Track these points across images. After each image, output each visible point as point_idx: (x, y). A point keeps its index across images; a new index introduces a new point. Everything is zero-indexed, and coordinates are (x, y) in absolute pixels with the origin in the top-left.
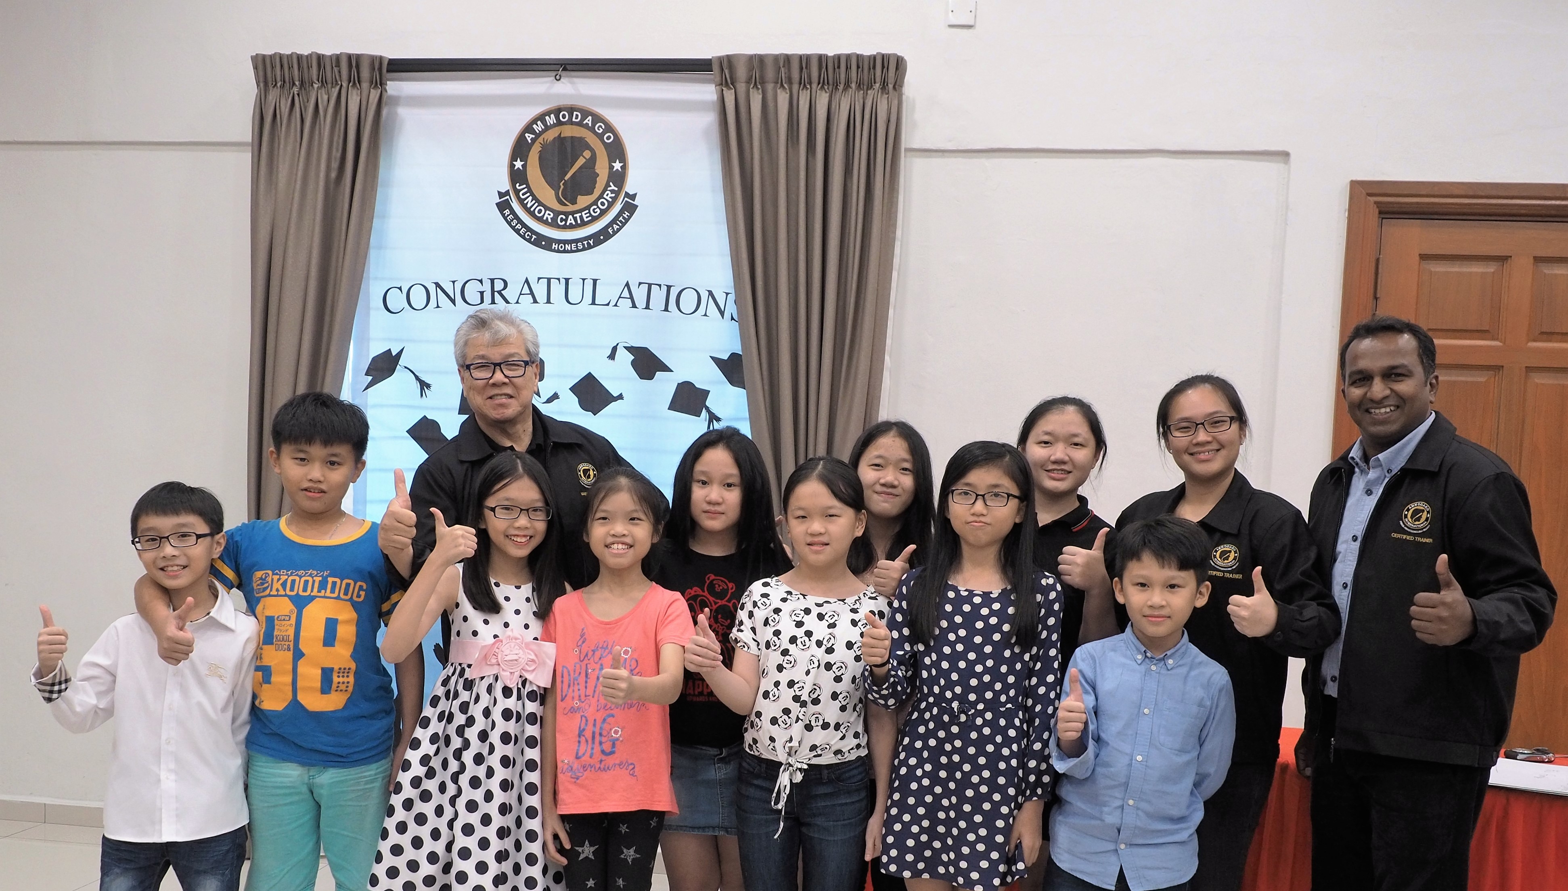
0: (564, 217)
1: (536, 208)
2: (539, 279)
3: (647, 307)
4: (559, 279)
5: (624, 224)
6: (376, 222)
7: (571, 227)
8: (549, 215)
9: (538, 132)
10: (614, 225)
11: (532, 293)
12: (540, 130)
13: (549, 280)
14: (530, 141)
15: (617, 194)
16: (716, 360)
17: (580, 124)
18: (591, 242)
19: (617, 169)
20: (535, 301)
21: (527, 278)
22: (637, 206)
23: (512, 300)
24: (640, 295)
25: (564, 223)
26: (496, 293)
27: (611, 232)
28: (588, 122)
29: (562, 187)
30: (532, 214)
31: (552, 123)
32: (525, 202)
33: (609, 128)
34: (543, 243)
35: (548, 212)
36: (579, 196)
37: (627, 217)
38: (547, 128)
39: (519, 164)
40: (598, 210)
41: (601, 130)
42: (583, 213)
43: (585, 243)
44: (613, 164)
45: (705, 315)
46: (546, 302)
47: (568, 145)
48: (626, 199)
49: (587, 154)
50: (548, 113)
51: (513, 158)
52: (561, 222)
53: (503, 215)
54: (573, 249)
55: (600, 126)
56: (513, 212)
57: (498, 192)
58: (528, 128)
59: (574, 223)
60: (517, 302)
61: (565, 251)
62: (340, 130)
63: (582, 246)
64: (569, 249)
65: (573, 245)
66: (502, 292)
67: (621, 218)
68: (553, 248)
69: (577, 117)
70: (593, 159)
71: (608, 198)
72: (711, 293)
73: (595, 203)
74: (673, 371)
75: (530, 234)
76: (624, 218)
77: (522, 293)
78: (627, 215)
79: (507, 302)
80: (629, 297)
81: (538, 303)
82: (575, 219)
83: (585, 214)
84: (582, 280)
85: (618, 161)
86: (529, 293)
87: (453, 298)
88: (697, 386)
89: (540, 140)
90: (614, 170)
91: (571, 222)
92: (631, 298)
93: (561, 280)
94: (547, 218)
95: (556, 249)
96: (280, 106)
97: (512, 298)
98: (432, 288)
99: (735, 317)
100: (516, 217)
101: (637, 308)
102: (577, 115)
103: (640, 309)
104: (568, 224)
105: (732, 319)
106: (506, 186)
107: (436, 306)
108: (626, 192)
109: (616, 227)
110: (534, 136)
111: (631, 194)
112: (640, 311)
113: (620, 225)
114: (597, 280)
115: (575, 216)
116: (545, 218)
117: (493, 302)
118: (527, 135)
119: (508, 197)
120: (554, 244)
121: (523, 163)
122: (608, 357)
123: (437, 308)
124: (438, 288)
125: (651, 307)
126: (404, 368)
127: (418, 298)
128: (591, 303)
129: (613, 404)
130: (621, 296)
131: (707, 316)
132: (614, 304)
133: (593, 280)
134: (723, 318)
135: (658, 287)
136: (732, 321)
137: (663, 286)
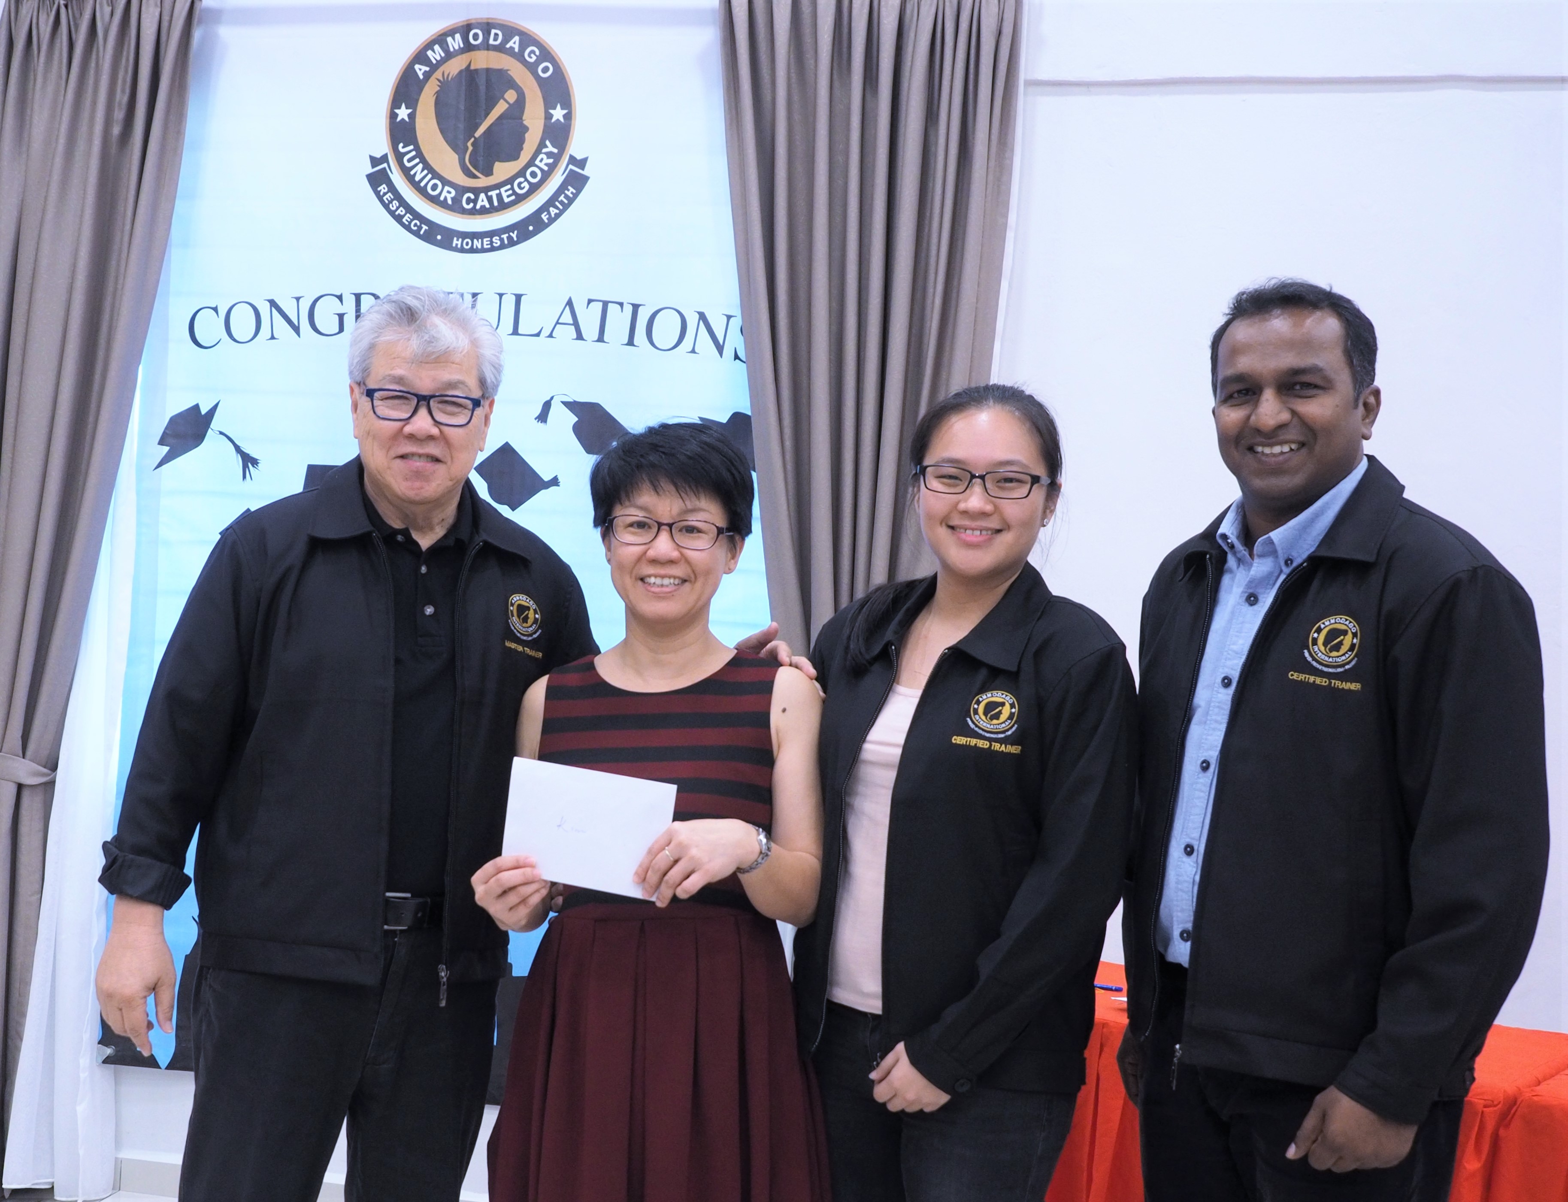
0: (472, 197)
1: (428, 182)
3: (601, 339)
5: (566, 207)
6: (180, 206)
7: (483, 211)
8: (449, 192)
9: (434, 62)
10: (551, 209)
12: (438, 58)
14: (421, 77)
15: (557, 158)
17: (500, 49)
18: (514, 235)
19: (558, 120)
24: (589, 320)
25: (472, 205)
28: (513, 45)
29: (470, 148)
30: (422, 191)
32: (412, 173)
33: (546, 54)
34: (439, 237)
35: (447, 188)
37: (571, 196)
38: (449, 55)
39: (403, 113)
41: (534, 58)
42: (503, 190)
43: (505, 236)
44: (552, 111)
45: (693, 351)
47: (482, 82)
48: (571, 167)
49: (511, 96)
50: (451, 32)
51: (395, 103)
52: (468, 203)
53: (377, 193)
56: (392, 188)
57: (371, 157)
58: (420, 57)
59: (488, 206)
62: (127, 60)
63: (499, 243)
64: (479, 247)
65: (485, 240)
67: (562, 198)
69: (496, 37)
70: (520, 104)
71: (542, 165)
72: (702, 317)
73: (522, 173)
75: (418, 224)
76: (566, 197)
78: (572, 193)
80: (572, 322)
82: (490, 199)
83: (506, 191)
84: (498, 297)
85: (559, 106)
87: (296, 324)
89: (438, 74)
90: (554, 120)
91: (483, 204)
92: (576, 324)
93: (465, 295)
94: (446, 198)
95: (459, 246)
96: (38, 24)
98: (264, 309)
99: (742, 354)
100: (398, 197)
101: (583, 339)
102: (496, 35)
103: (589, 341)
104: (478, 207)
105: (737, 357)
106: (382, 147)
107: (270, 336)
108: (571, 157)
109: (553, 211)
110: (427, 69)
111: (579, 158)
112: (589, 345)
113: (561, 207)
114: (522, 294)
115: (489, 194)
116: (442, 198)
118: (417, 67)
119: (385, 165)
120: (455, 239)
121: (410, 111)
122: (536, 419)
123: (271, 339)
124: (273, 309)
125: (605, 340)
126: (218, 433)
127: (243, 322)
128: (511, 332)
129: (543, 492)
130: (560, 321)
131: (695, 353)
132: (548, 334)
133: (515, 295)
134: (721, 355)
135: (618, 307)
136: (735, 360)
137: (625, 306)
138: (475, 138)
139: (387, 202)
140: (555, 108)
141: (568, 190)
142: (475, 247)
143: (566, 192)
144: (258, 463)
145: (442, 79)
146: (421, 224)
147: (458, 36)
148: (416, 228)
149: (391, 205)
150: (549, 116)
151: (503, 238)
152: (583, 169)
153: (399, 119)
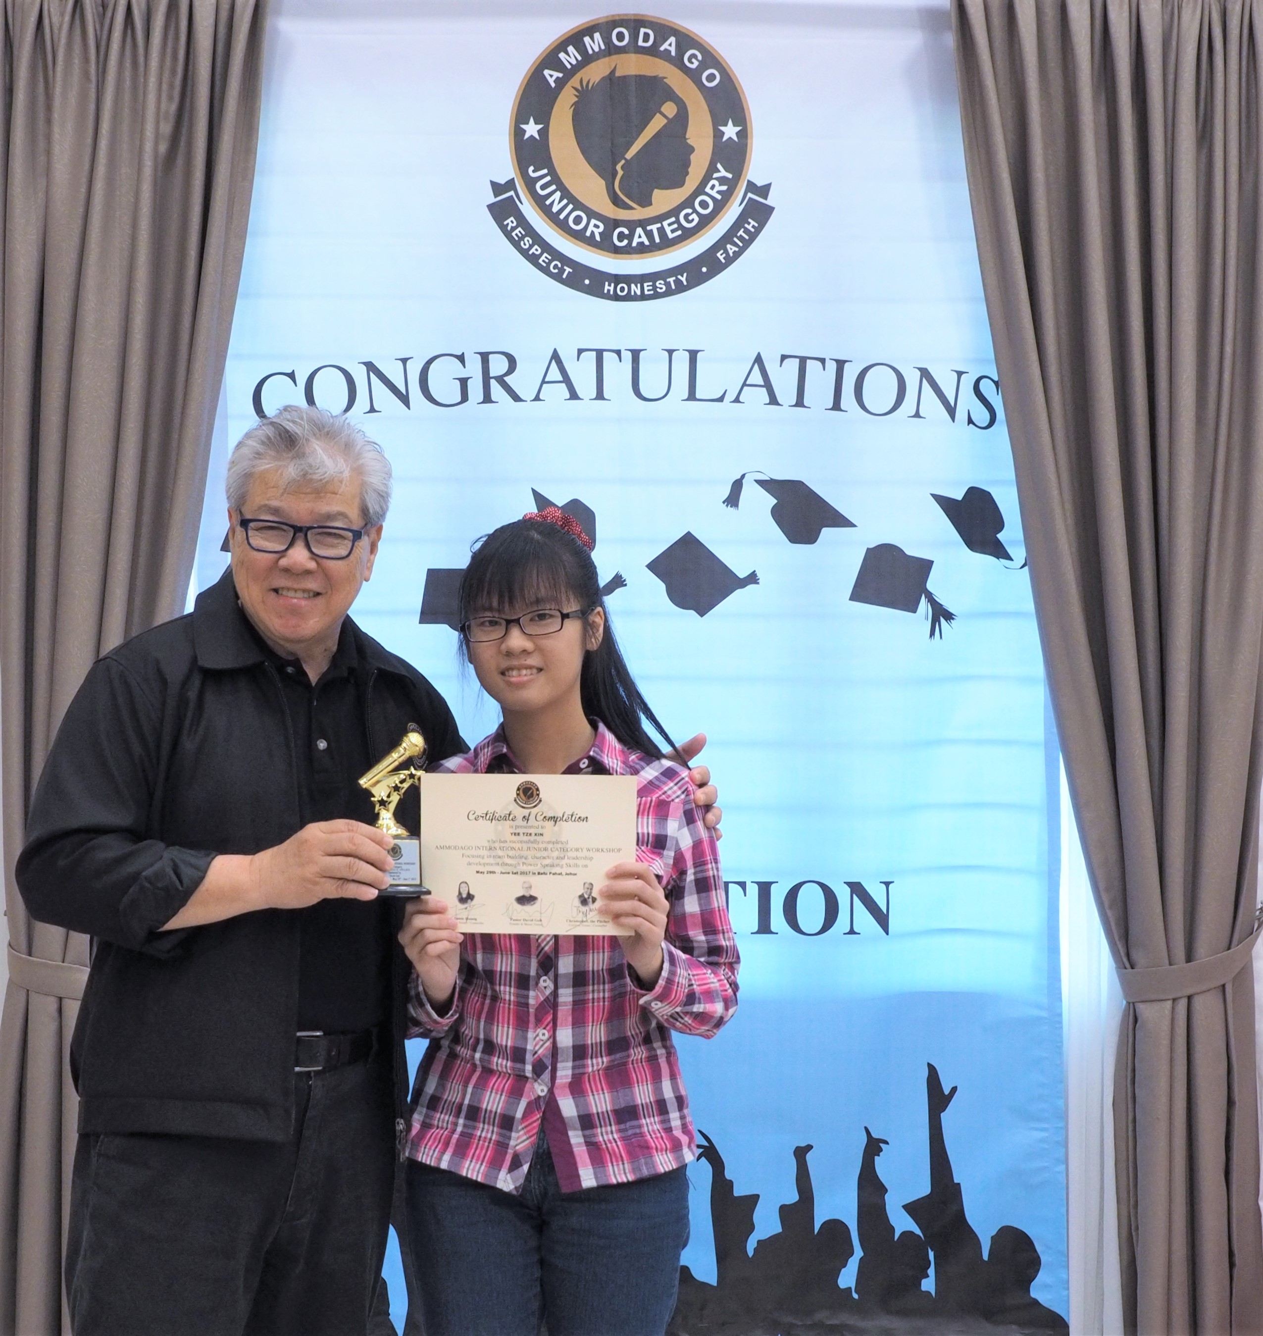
0: (626, 232)
1: (570, 214)
2: (580, 351)
3: (800, 403)
4: (618, 353)
5: (747, 244)
7: (642, 249)
8: (596, 226)
9: (569, 66)
10: (729, 246)
11: (566, 380)
12: (574, 62)
13: (600, 353)
14: (553, 85)
15: (731, 185)
16: (946, 504)
17: (653, 51)
19: (730, 138)
20: (574, 395)
21: (555, 349)
22: (773, 208)
23: (527, 393)
24: (784, 380)
25: (625, 242)
26: (493, 383)
27: (721, 258)
28: (669, 48)
29: (620, 173)
30: (562, 225)
31: (596, 49)
32: (548, 202)
33: (711, 59)
34: (587, 282)
36: (656, 192)
37: (753, 230)
38: (587, 59)
39: (532, 129)
41: (695, 64)
42: (665, 223)
43: (671, 280)
44: (722, 128)
45: (917, 415)
46: (594, 396)
48: (750, 195)
49: (670, 109)
52: (620, 240)
53: (503, 228)
56: (522, 221)
57: (491, 181)
58: (550, 59)
59: (647, 243)
60: (537, 398)
61: (629, 298)
64: (639, 293)
66: (506, 379)
67: (741, 233)
68: (606, 291)
69: (646, 37)
70: (682, 119)
71: (714, 193)
72: (925, 373)
73: (689, 202)
74: (854, 526)
75: (560, 265)
76: (747, 231)
77: (546, 380)
78: (753, 227)
79: (516, 398)
80: (762, 383)
81: (580, 399)
82: (649, 235)
83: (669, 225)
84: (666, 354)
85: (730, 122)
86: (561, 379)
87: (404, 392)
88: (909, 552)
89: (575, 82)
90: (725, 139)
91: (640, 240)
92: (768, 385)
93: (623, 353)
94: (593, 232)
95: (612, 292)
97: (526, 391)
98: (360, 375)
99: (978, 417)
100: (530, 231)
101: (778, 404)
102: (646, 38)
103: (786, 406)
104: (634, 244)
105: (970, 421)
106: (506, 171)
107: (368, 409)
108: (748, 181)
109: (731, 249)
110: (561, 75)
112: (786, 410)
113: (741, 244)
114: (698, 351)
115: (649, 228)
116: (588, 234)
117: (487, 398)
118: (547, 73)
119: (512, 193)
120: (607, 283)
121: (540, 126)
122: (724, 502)
123: (369, 412)
124: (371, 374)
125: (806, 404)
127: (330, 391)
128: (686, 397)
129: (738, 593)
130: (748, 382)
131: (921, 417)
132: (733, 398)
133: (689, 351)
134: (954, 421)
135: (819, 364)
136: (968, 425)
137: (828, 362)
138: (625, 159)
139: (517, 238)
140: (726, 125)
141: (749, 223)
142: (633, 293)
143: (746, 225)
145: (580, 88)
146: (562, 266)
147: (597, 36)
148: (556, 271)
149: (522, 243)
150: (719, 134)
151: (669, 282)
152: (766, 199)
153: (526, 136)
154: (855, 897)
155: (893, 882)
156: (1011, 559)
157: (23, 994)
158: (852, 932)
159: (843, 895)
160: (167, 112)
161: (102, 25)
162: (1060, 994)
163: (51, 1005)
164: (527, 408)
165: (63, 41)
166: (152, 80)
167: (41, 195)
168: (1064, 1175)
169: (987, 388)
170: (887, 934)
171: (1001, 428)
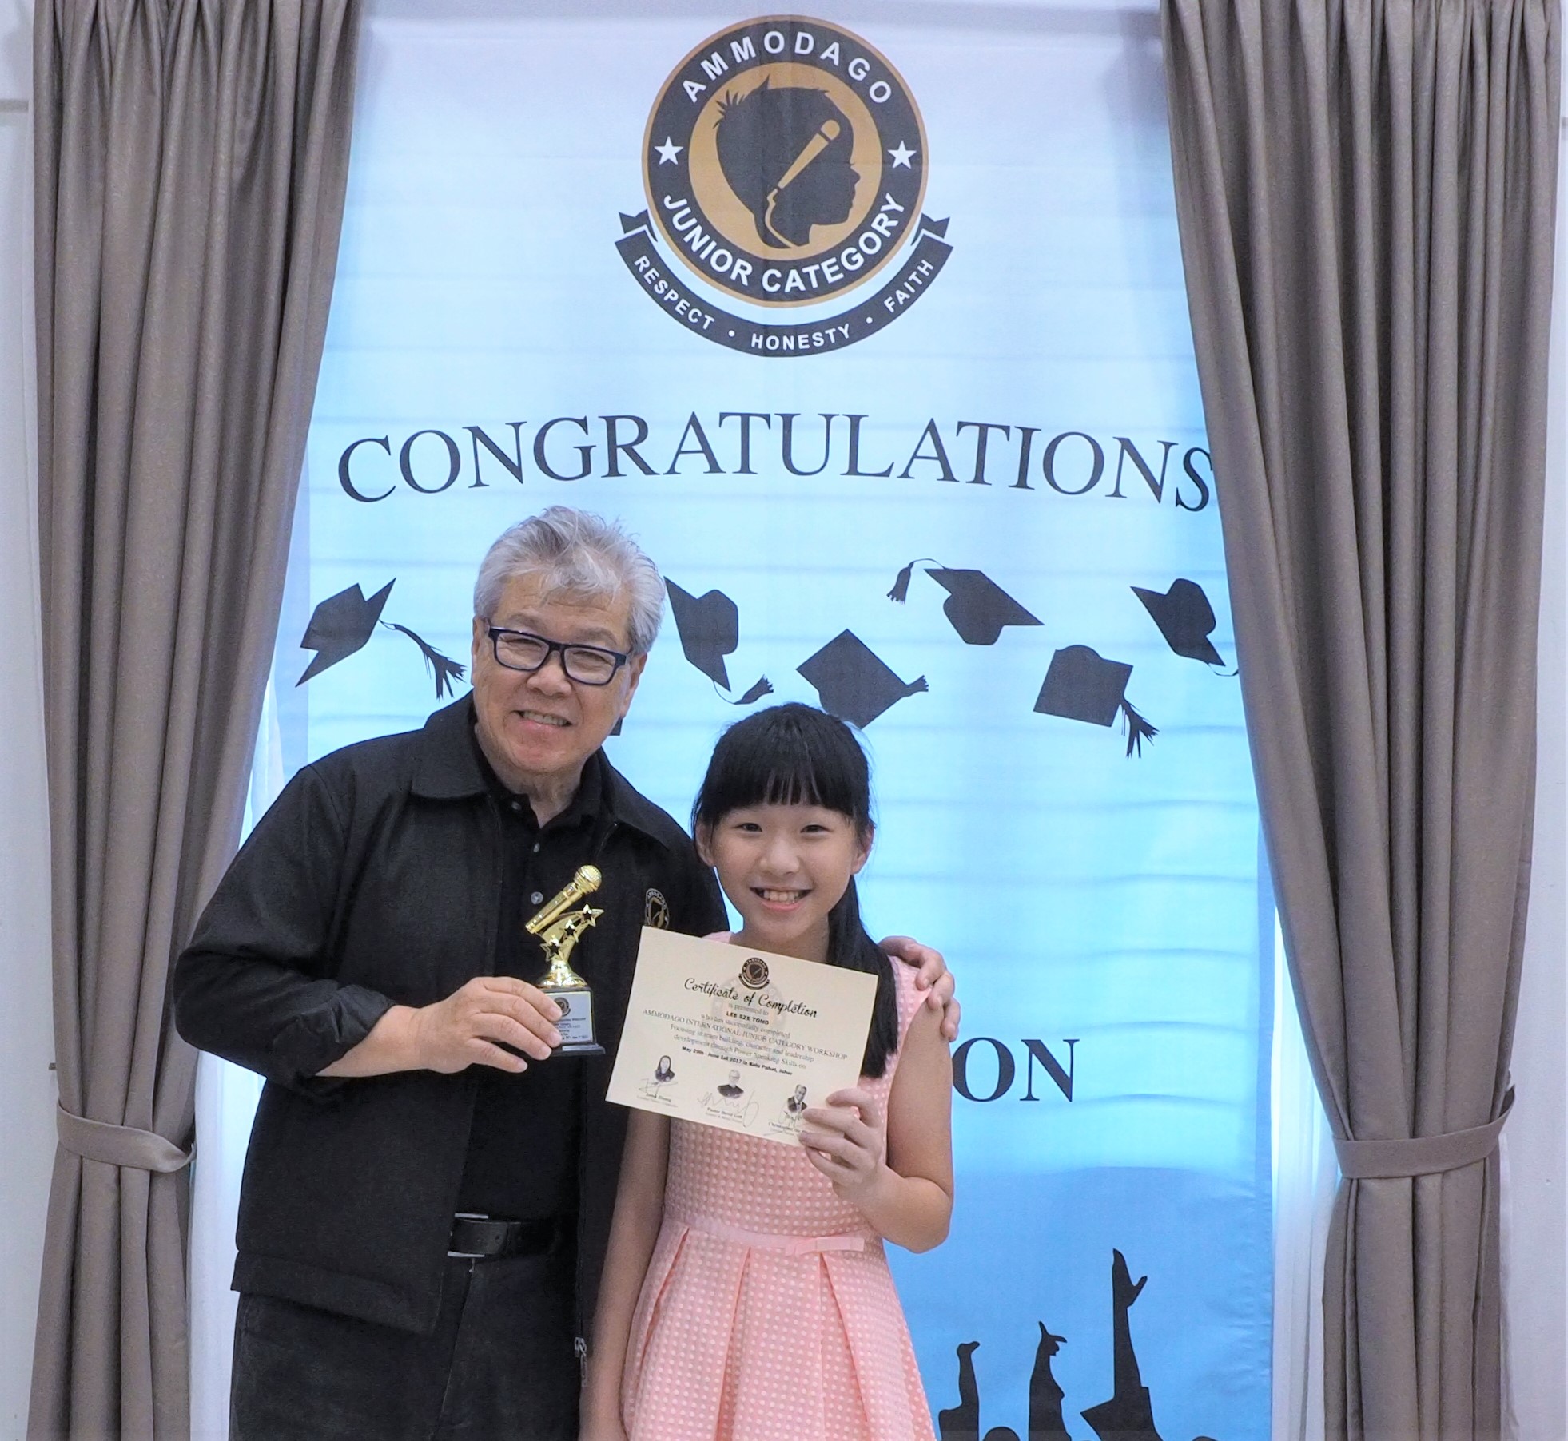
0: (778, 274)
1: (713, 253)
2: (723, 416)
3: (979, 479)
4: (767, 417)
5: (920, 290)
7: (796, 296)
8: (744, 268)
10: (898, 293)
11: (706, 450)
13: (745, 418)
14: (694, 99)
16: (1148, 598)
18: (845, 331)
20: (715, 468)
21: (693, 413)
23: (660, 466)
24: (961, 451)
25: (777, 287)
26: (620, 451)
27: (890, 306)
28: (831, 56)
29: (772, 204)
31: (746, 57)
33: (880, 69)
35: (740, 262)
37: (927, 274)
40: (858, 257)
43: (831, 332)
44: (893, 152)
45: (1117, 494)
46: (738, 468)
48: (924, 232)
49: (831, 129)
50: (737, 34)
51: (656, 137)
52: (771, 284)
54: (801, 347)
55: (860, 66)
56: (656, 261)
57: (621, 214)
59: (802, 288)
60: (672, 471)
61: (781, 353)
63: (822, 342)
66: (636, 448)
67: (913, 276)
68: (753, 345)
72: (1126, 444)
74: (1041, 624)
75: (700, 314)
77: (683, 449)
78: (928, 269)
79: (647, 470)
80: (936, 455)
81: (722, 472)
82: (805, 278)
84: (823, 419)
85: (902, 145)
86: (700, 448)
87: (516, 464)
88: (1104, 655)
89: (720, 95)
90: (896, 164)
91: (795, 284)
92: (942, 457)
93: (773, 418)
94: (739, 275)
95: (760, 346)
97: (659, 464)
98: (464, 442)
99: (1188, 497)
100: (666, 273)
101: (954, 480)
103: (962, 482)
104: (788, 289)
105: (1179, 502)
106: (638, 201)
107: (474, 482)
108: (923, 216)
109: (901, 296)
111: (935, 219)
112: (963, 487)
113: (912, 290)
114: (860, 417)
115: (805, 270)
116: (734, 276)
117: (613, 471)
119: (645, 228)
121: (678, 149)
122: (888, 596)
123: (475, 486)
124: (478, 442)
125: (986, 479)
126: (393, 627)
127: (430, 462)
128: (846, 470)
129: (904, 700)
130: (919, 454)
131: (1120, 496)
132: (901, 472)
133: (850, 417)
134: (1159, 500)
135: (1002, 432)
136: (1177, 506)
137: (1012, 431)
138: (779, 189)
139: (649, 282)
140: (897, 148)
141: (923, 266)
142: (785, 347)
143: (919, 268)
144: (462, 670)
145: (726, 104)
146: (703, 314)
147: (747, 41)
148: (696, 320)
149: (656, 287)
150: (888, 160)
151: (828, 335)
152: (943, 237)
153: (663, 160)
154: (1034, 1058)
155: (1077, 1040)
156: (1223, 664)
157: (77, 1161)
158: (1030, 1097)
159: (1020, 1055)
160: (242, 131)
161: (167, 26)
162: (1270, 1171)
163: (110, 1173)
164: (660, 481)
165: (122, 46)
166: (227, 94)
167: (96, 229)
168: (1269, 1379)
169: (1200, 463)
170: (1071, 1100)
171: (1213, 510)
